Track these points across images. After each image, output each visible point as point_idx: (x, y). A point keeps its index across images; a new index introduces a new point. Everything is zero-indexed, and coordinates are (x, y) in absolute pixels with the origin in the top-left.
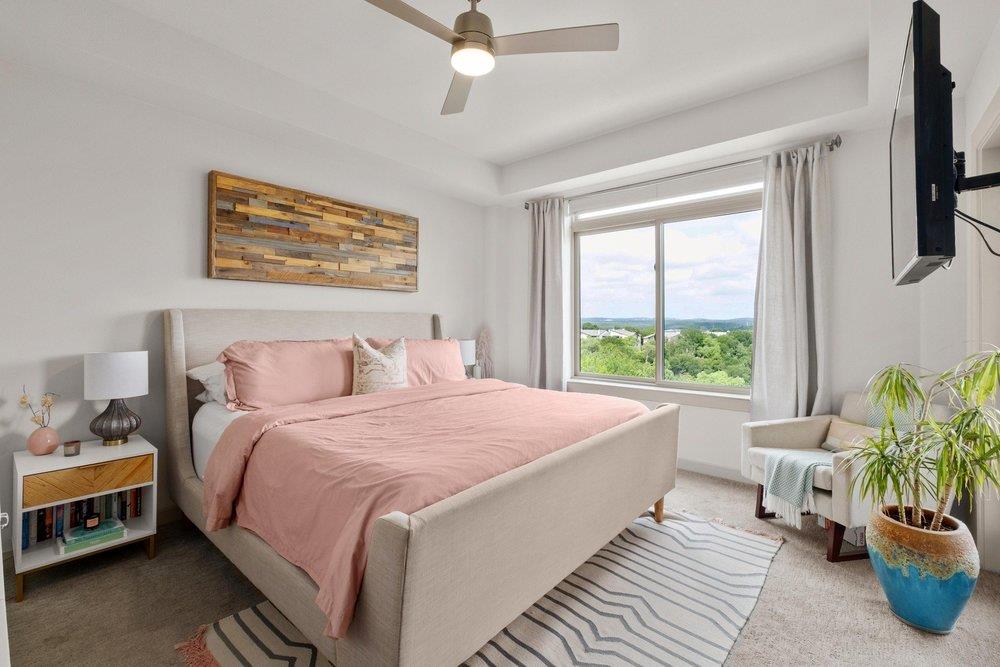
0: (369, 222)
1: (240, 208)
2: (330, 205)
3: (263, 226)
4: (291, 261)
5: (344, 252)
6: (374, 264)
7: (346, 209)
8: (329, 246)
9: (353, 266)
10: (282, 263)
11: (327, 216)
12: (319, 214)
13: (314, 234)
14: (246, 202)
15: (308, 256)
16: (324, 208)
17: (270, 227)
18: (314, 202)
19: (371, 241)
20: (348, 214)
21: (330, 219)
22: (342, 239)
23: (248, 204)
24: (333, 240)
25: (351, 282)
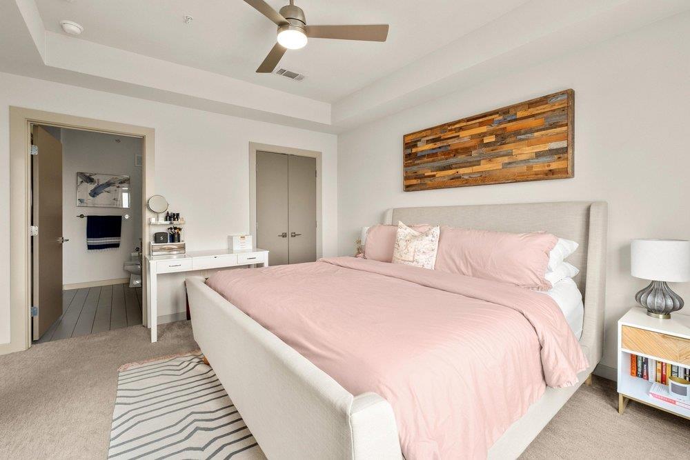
0: (500, 123)
1: (414, 150)
2: (465, 124)
3: (424, 156)
4: (439, 174)
5: (476, 157)
6: (506, 160)
7: (478, 121)
8: (463, 156)
9: (485, 166)
10: (434, 176)
11: (462, 134)
12: (457, 134)
13: (452, 150)
14: (415, 146)
15: (449, 167)
16: (461, 129)
17: (429, 156)
18: (453, 127)
19: (502, 138)
20: (481, 124)
21: (465, 135)
22: (474, 148)
23: (417, 147)
24: (467, 150)
25: (485, 180)
